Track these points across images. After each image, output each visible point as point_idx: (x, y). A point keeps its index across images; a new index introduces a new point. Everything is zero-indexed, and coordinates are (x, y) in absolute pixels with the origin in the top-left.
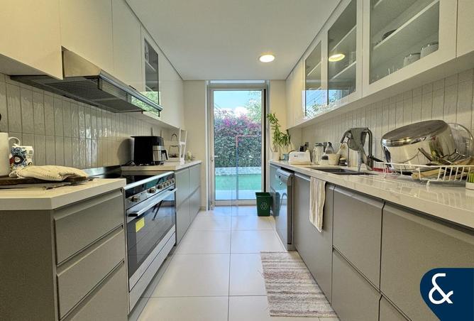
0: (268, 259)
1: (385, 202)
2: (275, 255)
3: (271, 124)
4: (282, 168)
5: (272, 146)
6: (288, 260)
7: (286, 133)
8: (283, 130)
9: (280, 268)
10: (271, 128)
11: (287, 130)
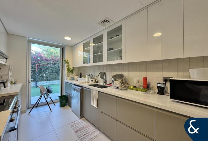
0: (73, 125)
1: (117, 97)
2: (76, 122)
3: (66, 64)
4: (74, 85)
5: (66, 74)
6: (81, 122)
7: (72, 68)
8: (71, 67)
9: (80, 126)
10: (66, 66)
11: (73, 67)
